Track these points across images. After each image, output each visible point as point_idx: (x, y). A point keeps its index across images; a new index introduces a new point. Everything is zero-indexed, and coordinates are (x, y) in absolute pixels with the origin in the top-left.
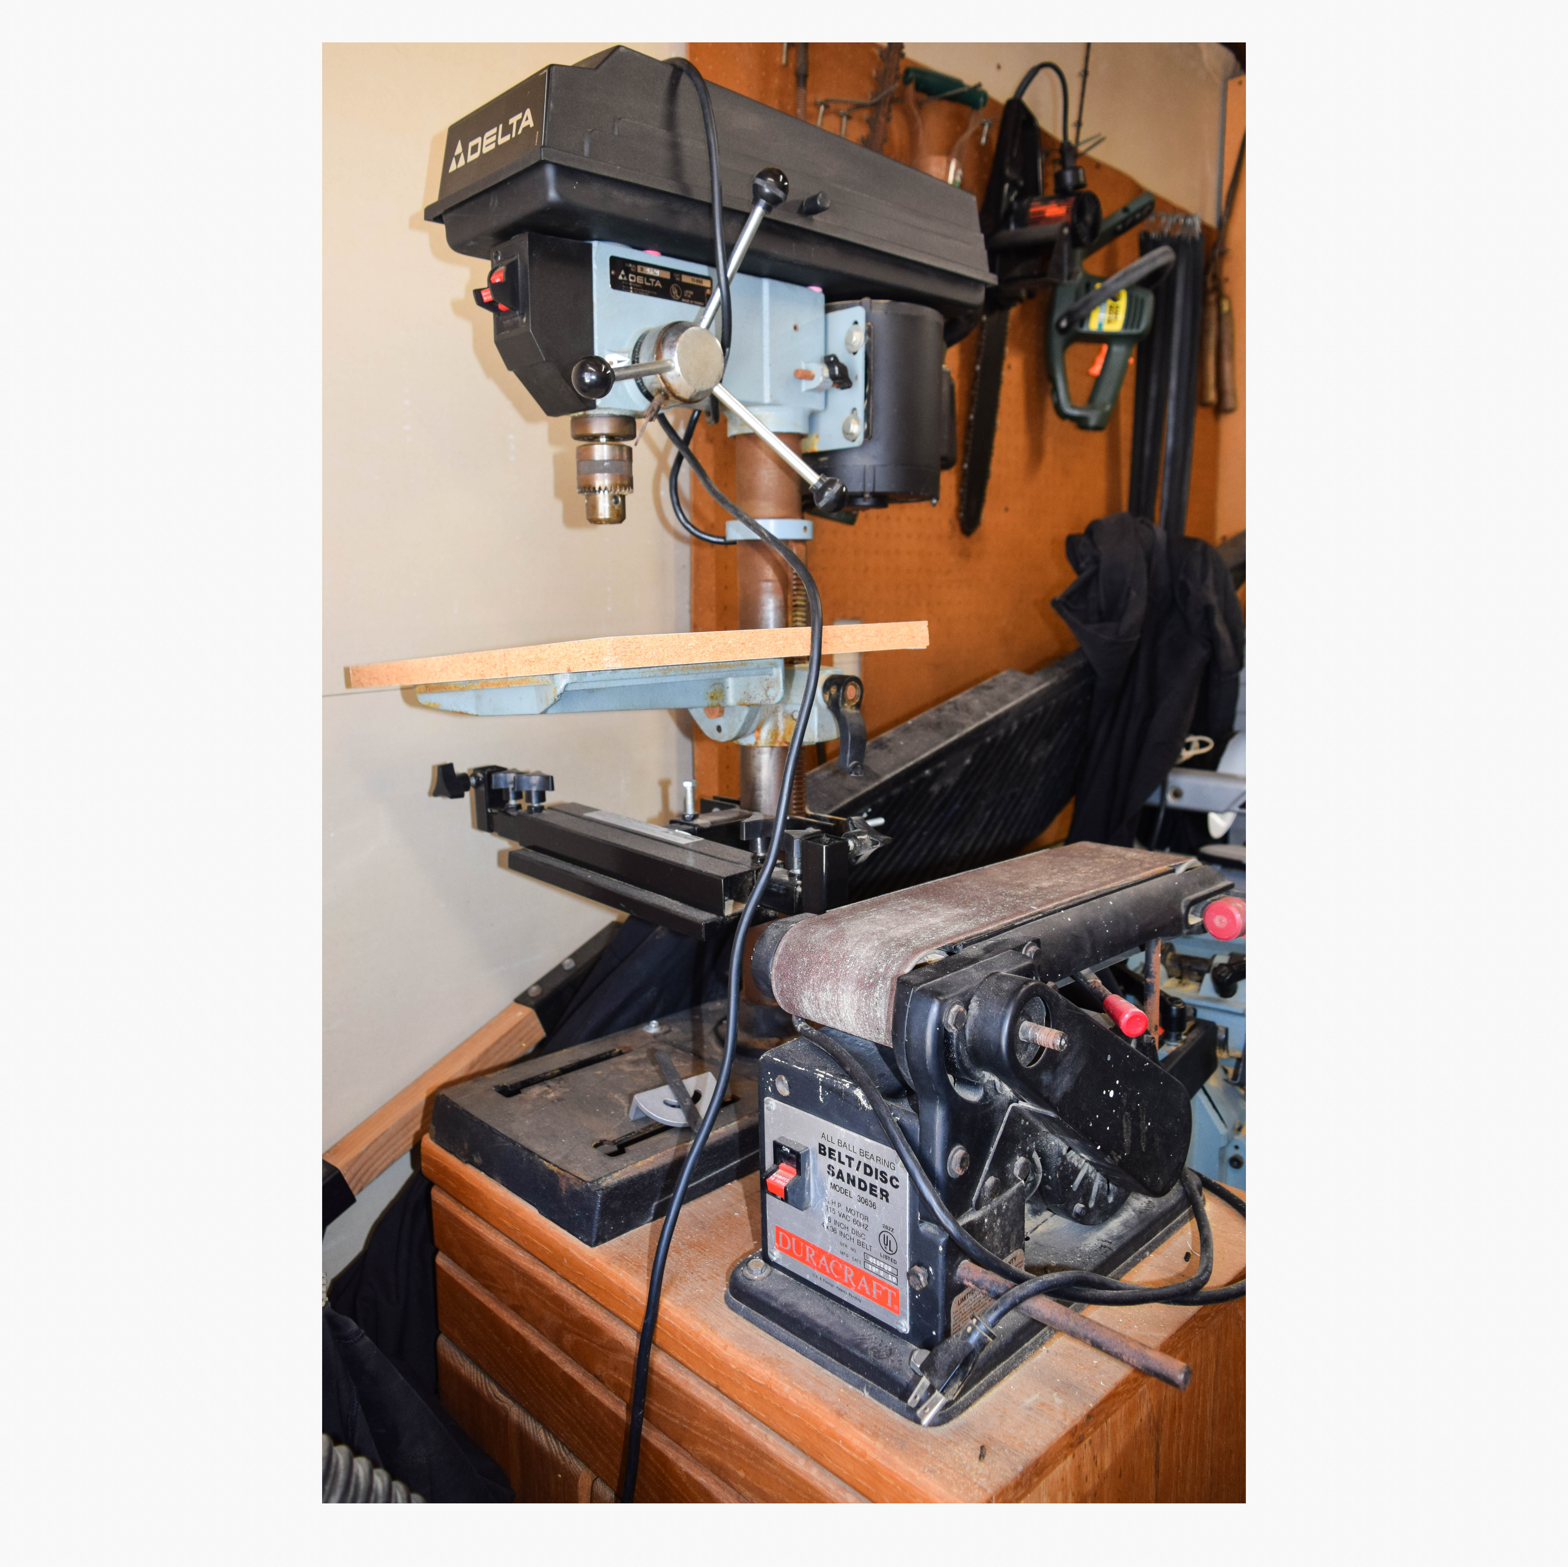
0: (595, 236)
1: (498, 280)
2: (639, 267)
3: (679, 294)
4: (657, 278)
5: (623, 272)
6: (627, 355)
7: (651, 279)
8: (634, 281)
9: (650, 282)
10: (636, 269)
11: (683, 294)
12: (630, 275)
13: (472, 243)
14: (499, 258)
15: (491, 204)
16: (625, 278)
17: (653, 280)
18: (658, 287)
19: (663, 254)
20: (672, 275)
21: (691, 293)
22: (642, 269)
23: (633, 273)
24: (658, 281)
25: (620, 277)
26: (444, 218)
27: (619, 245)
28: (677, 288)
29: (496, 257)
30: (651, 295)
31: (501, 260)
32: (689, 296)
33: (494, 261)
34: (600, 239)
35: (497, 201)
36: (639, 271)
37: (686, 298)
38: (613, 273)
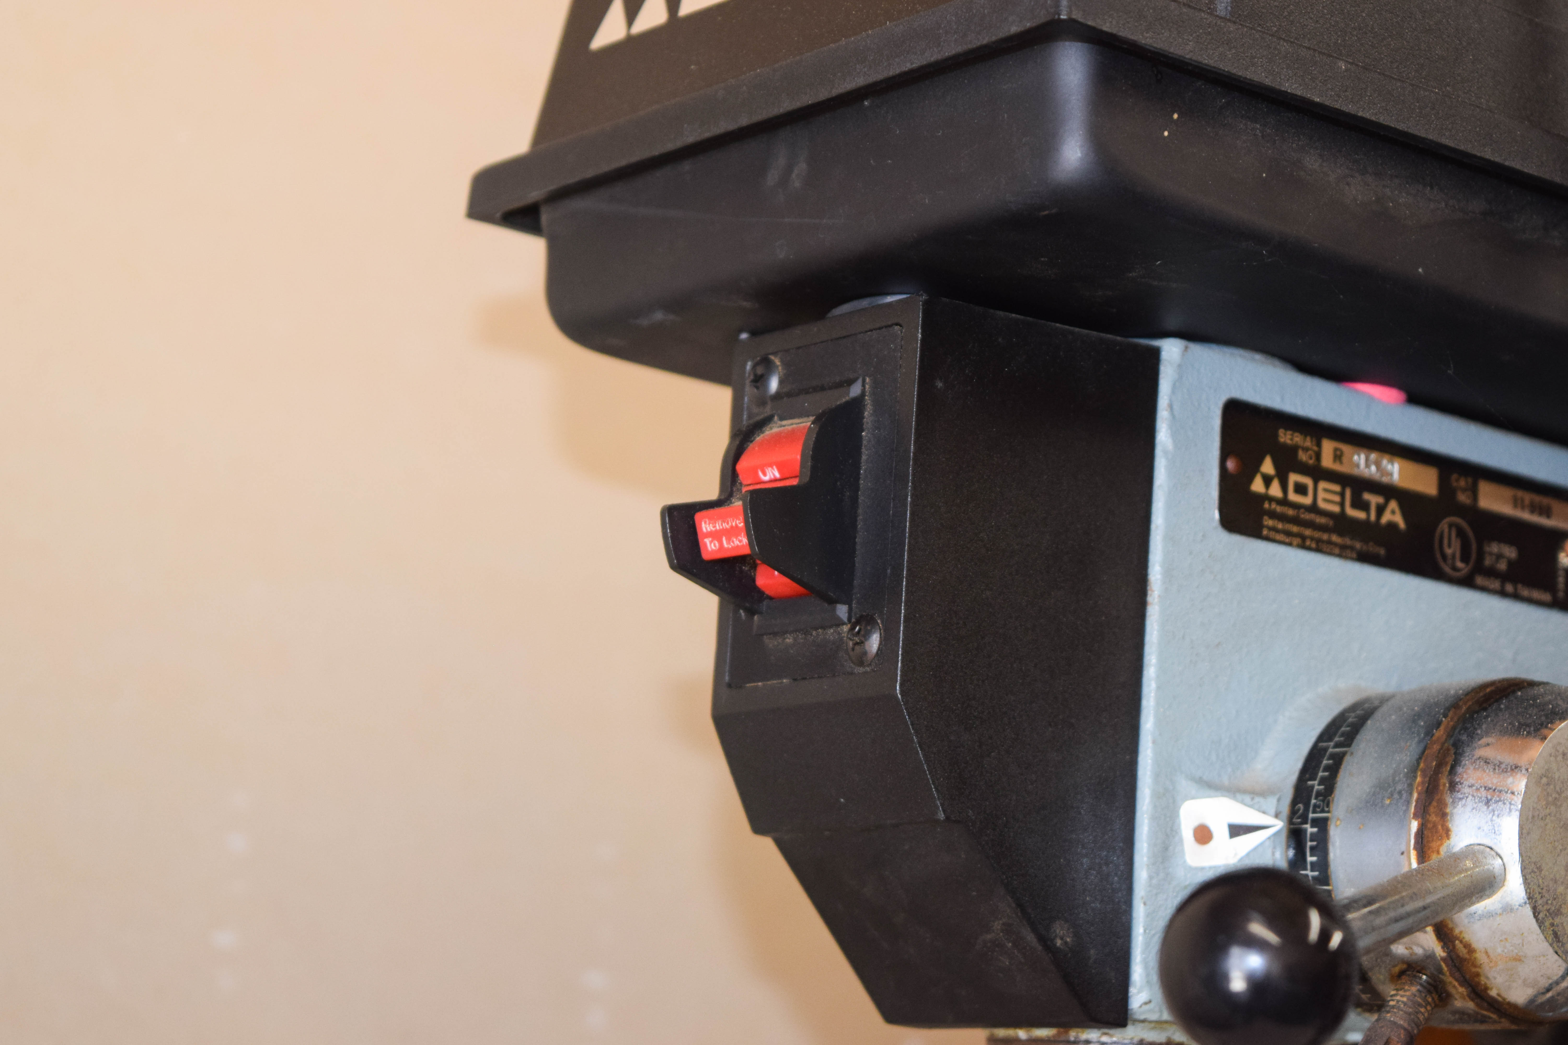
0: (1172, 321)
1: (770, 475)
2: (1328, 447)
3: (1465, 558)
4: (1388, 491)
5: (1268, 467)
6: (1271, 803)
7: (1367, 496)
8: (1307, 500)
9: (1364, 506)
10: (1318, 456)
11: (1481, 555)
12: (1294, 478)
13: (659, 316)
14: (774, 384)
15: (772, 177)
16: (1275, 490)
17: (1374, 500)
18: (1392, 526)
19: (1414, 399)
20: (1443, 483)
21: (1510, 552)
22: (1338, 456)
23: (1304, 470)
24: (1393, 505)
25: (1257, 485)
26: (545, 217)
27: (1258, 356)
28: (1461, 533)
29: (760, 380)
30: (1365, 558)
31: (778, 396)
32: (1502, 566)
33: (749, 390)
34: (1190, 335)
35: (801, 168)
36: (1327, 462)
37: (1491, 573)
38: (1231, 465)
